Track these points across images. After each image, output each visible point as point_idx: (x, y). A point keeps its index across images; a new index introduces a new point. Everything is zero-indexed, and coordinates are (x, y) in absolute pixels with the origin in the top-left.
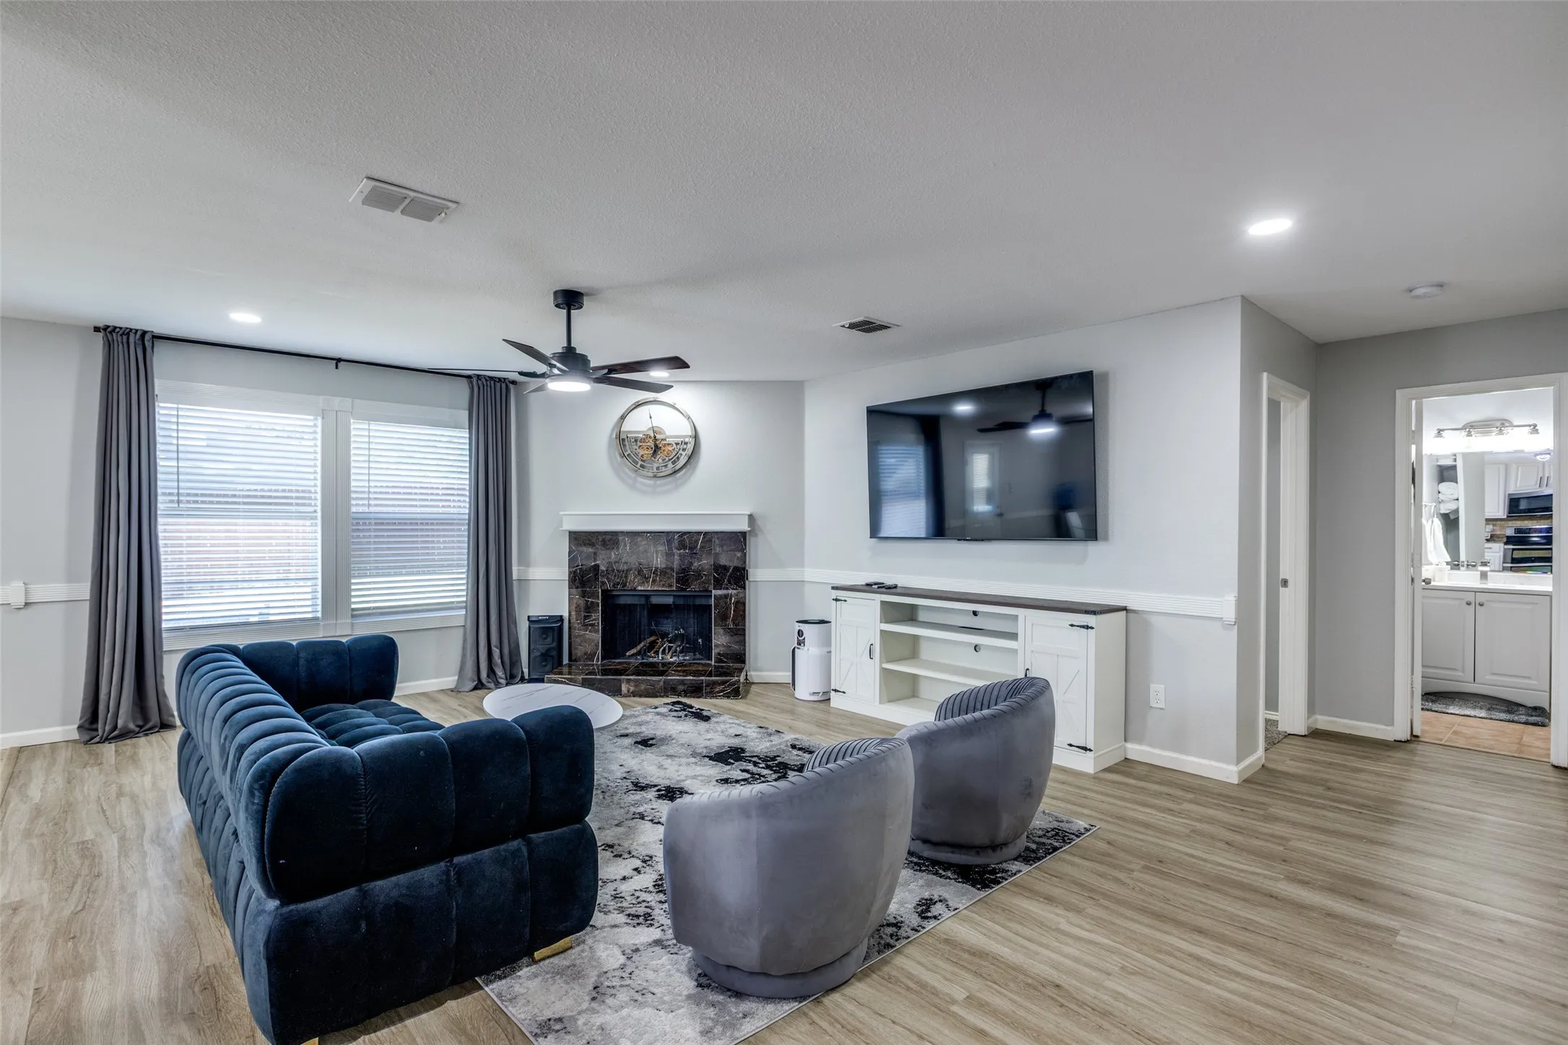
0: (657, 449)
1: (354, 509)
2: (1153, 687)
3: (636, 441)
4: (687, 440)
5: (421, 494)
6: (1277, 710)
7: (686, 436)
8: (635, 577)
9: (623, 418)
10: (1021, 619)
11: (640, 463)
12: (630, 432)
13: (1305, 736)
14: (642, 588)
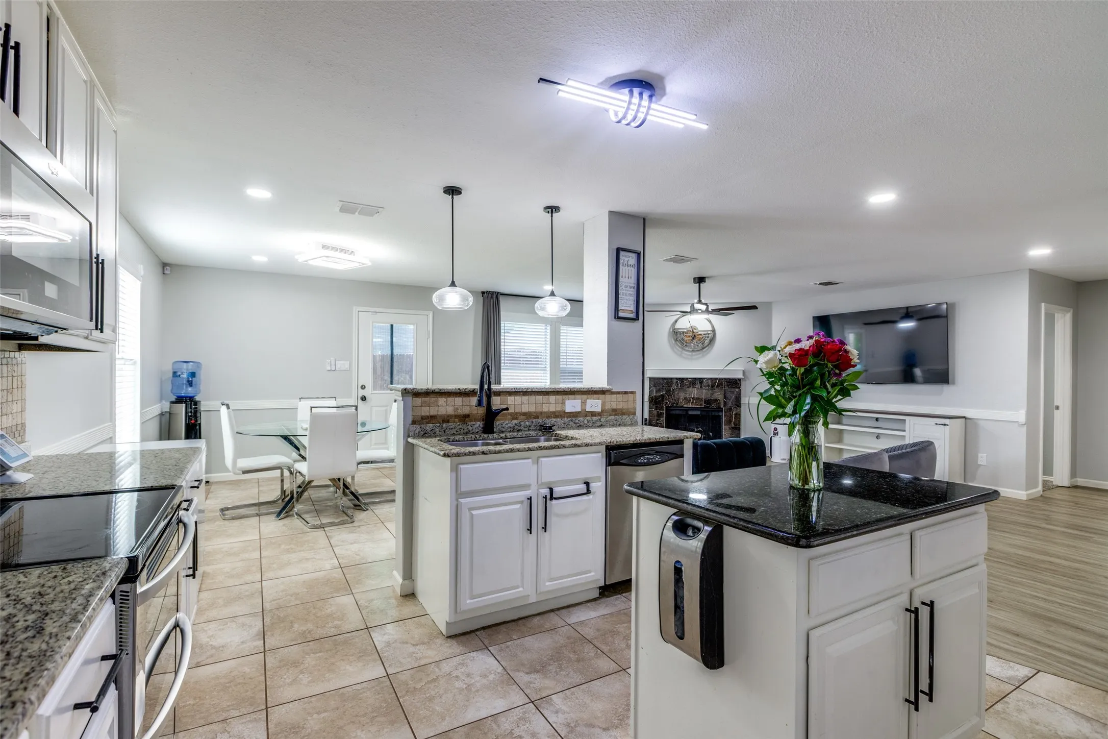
0: (694, 337)
1: (561, 366)
2: (980, 455)
3: (683, 333)
4: (709, 332)
5: (577, 359)
6: (1052, 476)
7: (709, 331)
8: (683, 401)
9: (676, 321)
10: (907, 422)
11: (685, 344)
12: (679, 329)
13: (1069, 487)
14: (687, 406)
